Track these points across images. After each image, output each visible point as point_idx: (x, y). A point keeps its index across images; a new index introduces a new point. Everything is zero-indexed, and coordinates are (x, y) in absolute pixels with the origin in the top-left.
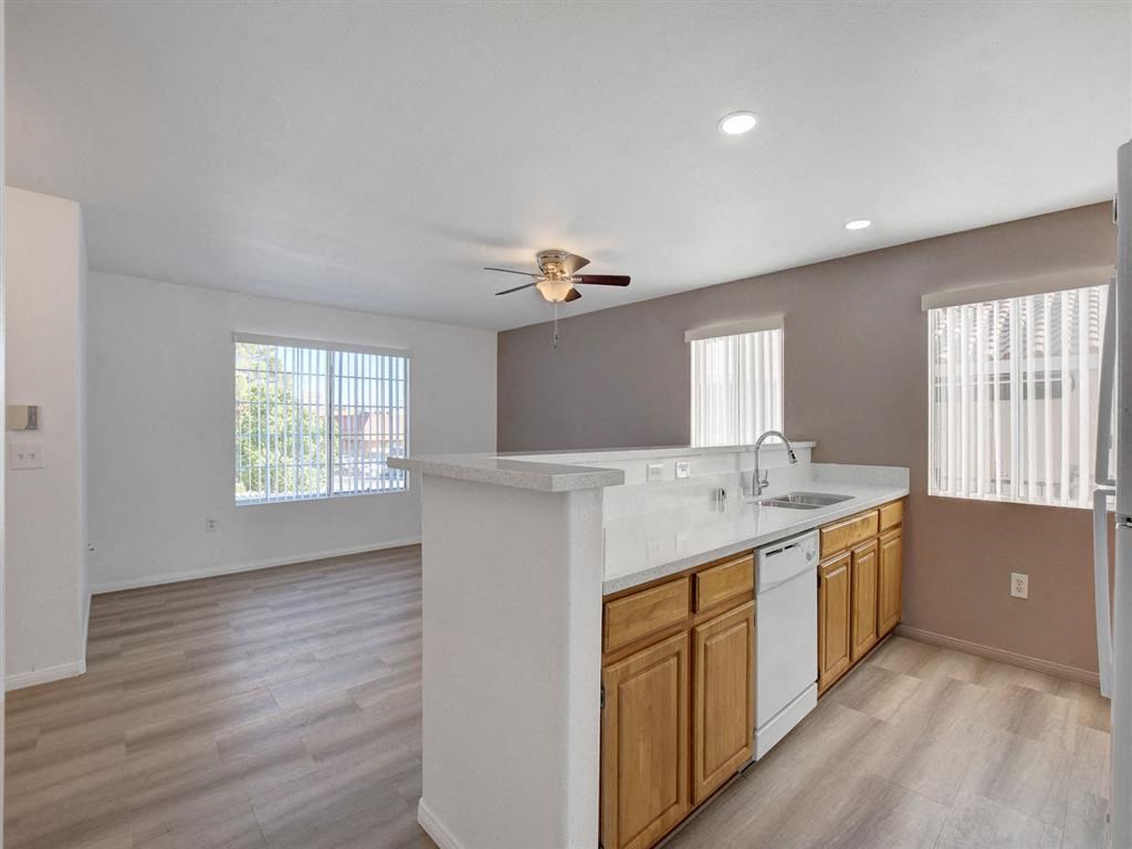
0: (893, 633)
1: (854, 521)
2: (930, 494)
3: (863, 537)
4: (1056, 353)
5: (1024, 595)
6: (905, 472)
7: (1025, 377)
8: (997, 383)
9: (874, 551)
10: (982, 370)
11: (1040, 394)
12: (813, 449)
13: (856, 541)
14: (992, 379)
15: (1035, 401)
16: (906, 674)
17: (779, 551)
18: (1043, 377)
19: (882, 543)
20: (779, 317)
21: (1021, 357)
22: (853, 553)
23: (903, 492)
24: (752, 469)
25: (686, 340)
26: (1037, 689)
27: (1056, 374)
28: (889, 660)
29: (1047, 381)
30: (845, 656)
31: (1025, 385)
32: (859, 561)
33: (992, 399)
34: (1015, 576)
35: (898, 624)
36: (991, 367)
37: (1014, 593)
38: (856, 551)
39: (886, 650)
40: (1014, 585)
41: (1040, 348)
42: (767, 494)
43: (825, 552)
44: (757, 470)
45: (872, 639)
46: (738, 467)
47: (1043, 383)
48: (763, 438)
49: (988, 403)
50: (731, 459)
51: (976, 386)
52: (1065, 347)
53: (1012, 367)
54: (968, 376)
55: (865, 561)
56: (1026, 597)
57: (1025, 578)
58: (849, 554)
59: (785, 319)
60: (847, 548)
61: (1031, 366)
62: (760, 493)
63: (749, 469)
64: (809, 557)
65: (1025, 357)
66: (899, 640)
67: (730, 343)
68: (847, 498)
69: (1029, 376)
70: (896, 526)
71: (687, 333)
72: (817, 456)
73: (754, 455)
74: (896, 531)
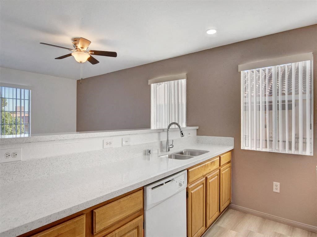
0: (228, 208)
1: (206, 163)
2: (242, 148)
3: (211, 170)
4: (290, 94)
5: (278, 191)
6: (232, 139)
7: (278, 102)
8: (267, 104)
9: (218, 175)
10: (262, 99)
11: (284, 108)
12: (197, 130)
13: (208, 172)
14: (265, 103)
15: (282, 111)
16: (231, 230)
17: (162, 184)
18: (285, 102)
19: (222, 171)
20: (184, 74)
21: (277, 95)
22: (206, 178)
23: (231, 148)
24: (166, 139)
25: (149, 84)
26: (283, 234)
27: (290, 101)
28: (225, 222)
29: (286, 103)
30: (203, 226)
31: (278, 105)
32: (210, 181)
33: (266, 110)
34: (275, 183)
35: (230, 204)
36: (265, 99)
37: (274, 190)
38: (208, 177)
39: (225, 217)
40: (274, 187)
41: (284, 92)
42: (173, 151)
43: (190, 180)
44: (168, 140)
45: (217, 214)
46: (159, 139)
47: (285, 104)
48: (170, 125)
49: (264, 111)
50: (156, 135)
51: (259, 105)
52: (293, 91)
53: (273, 99)
54: (256, 102)
55: (212, 181)
56: (279, 192)
57: (278, 184)
58: (204, 178)
59: (187, 75)
60: (204, 176)
61: (280, 98)
62: (169, 150)
63: (164, 139)
64: (180, 185)
65: (278, 95)
66: (231, 211)
67: (166, 85)
68: (207, 152)
69: (279, 102)
70: (229, 162)
71: (149, 81)
72: (199, 133)
73: (166, 133)
74: (228, 165)
